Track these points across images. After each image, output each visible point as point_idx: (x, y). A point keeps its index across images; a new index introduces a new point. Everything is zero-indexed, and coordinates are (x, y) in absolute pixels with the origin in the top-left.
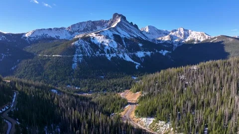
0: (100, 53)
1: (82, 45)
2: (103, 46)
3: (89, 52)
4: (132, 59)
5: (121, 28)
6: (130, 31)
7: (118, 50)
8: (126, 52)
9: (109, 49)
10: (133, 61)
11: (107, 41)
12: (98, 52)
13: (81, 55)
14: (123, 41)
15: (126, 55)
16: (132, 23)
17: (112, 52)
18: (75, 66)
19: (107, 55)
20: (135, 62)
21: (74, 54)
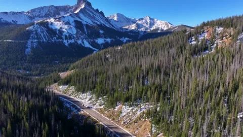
0: (57, 38)
1: (37, 30)
2: (61, 31)
3: (45, 38)
4: (92, 46)
5: (84, 14)
6: (94, 18)
7: (77, 36)
8: (86, 38)
9: (67, 35)
10: (91, 47)
11: (66, 27)
12: (55, 38)
13: (36, 40)
14: (85, 27)
15: (85, 42)
16: (97, 10)
17: (70, 38)
18: (28, 51)
19: (65, 41)
20: (93, 48)
21: (28, 39)
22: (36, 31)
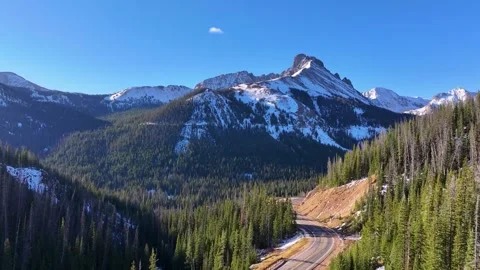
0: (253, 122)
1: (209, 102)
2: (261, 107)
3: (225, 118)
4: (337, 142)
5: (311, 79)
6: (334, 87)
7: (300, 119)
8: (321, 125)
9: (277, 114)
10: (338, 146)
11: (274, 97)
12: (249, 120)
13: (204, 123)
14: (315, 103)
15: (320, 131)
16: (337, 76)
17: (284, 122)
18: (183, 146)
19: (271, 128)
20: (344, 149)
21: (188, 119)
22: (207, 103)
